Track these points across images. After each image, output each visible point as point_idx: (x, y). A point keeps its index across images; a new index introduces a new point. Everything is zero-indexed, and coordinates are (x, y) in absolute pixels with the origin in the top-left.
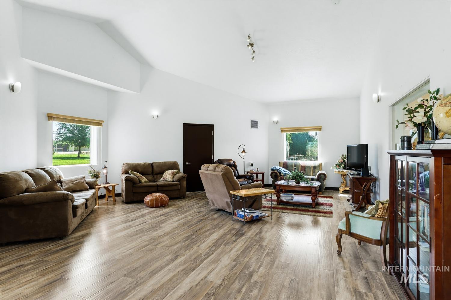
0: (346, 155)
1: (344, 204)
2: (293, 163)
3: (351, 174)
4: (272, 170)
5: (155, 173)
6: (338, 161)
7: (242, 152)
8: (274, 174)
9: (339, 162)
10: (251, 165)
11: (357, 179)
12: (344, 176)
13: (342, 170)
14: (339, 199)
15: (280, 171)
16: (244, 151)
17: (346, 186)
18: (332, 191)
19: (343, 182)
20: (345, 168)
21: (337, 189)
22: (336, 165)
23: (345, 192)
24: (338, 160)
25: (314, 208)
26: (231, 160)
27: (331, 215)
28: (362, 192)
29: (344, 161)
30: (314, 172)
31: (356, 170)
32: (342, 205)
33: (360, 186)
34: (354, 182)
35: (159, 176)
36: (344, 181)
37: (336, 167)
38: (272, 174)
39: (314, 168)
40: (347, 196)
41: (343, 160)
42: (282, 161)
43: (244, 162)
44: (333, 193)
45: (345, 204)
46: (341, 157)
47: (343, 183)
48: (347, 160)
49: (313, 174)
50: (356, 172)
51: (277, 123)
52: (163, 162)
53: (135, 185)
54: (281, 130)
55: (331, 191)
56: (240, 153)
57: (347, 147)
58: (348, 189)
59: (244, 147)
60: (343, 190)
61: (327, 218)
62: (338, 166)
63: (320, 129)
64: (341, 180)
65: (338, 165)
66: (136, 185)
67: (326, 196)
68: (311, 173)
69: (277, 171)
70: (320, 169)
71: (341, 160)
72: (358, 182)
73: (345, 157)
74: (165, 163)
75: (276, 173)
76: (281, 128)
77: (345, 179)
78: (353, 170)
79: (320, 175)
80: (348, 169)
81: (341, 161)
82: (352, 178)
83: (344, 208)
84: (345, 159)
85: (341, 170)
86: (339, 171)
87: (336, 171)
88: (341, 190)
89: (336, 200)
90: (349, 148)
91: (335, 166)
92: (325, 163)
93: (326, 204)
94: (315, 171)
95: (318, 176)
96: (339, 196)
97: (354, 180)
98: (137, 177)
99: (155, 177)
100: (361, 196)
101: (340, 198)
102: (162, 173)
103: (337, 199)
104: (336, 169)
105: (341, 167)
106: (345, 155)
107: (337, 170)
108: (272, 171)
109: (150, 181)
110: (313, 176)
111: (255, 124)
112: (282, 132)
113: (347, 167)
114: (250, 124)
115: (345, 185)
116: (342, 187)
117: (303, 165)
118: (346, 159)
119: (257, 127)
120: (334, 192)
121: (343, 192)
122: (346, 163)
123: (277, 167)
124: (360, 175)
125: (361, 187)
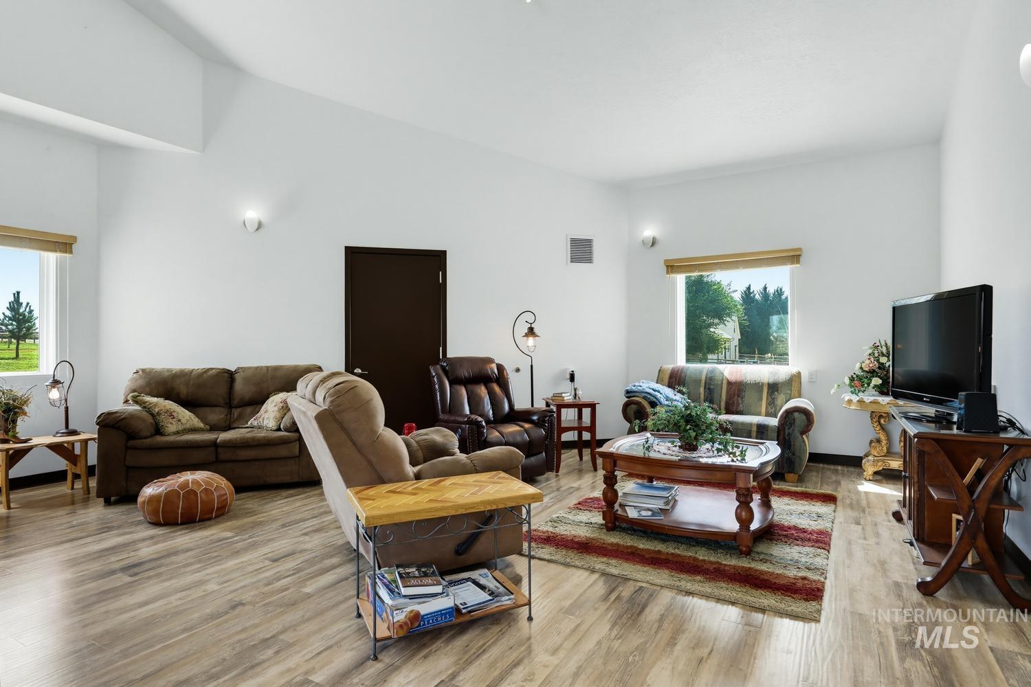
0: (890, 344)
1: (877, 535)
2: (701, 372)
3: (907, 418)
4: (629, 393)
5: (235, 402)
6: (858, 365)
7: (527, 335)
8: (634, 407)
9: (861, 368)
10: (568, 377)
11: (939, 441)
12: (880, 418)
13: (872, 399)
14: (861, 507)
15: (655, 397)
16: (531, 332)
17: (889, 453)
18: (836, 471)
19: (879, 441)
20: (882, 391)
21: (854, 463)
22: (852, 379)
23: (886, 476)
24: (860, 360)
25: (748, 553)
26: (490, 361)
27: (812, 606)
28: (966, 502)
29: (882, 367)
30: (772, 402)
31: (933, 402)
32: (872, 541)
33: (956, 474)
34: (921, 454)
35: (249, 410)
36: (883, 437)
37: (851, 386)
38: (626, 406)
39: (774, 388)
40: (893, 493)
41: (878, 361)
42: (669, 367)
43: (532, 366)
44: (840, 477)
45: (885, 533)
46: (870, 351)
47: (877, 444)
48: (891, 363)
49: (767, 408)
50: (931, 411)
51: (653, 244)
52: (267, 367)
53: (131, 443)
54: (667, 266)
55: (832, 467)
56: (521, 341)
57: (894, 308)
58: (896, 464)
59: (530, 318)
60: (876, 470)
61: (792, 622)
62: (858, 382)
63: (794, 257)
64: (870, 431)
65: (860, 378)
66: (138, 443)
67: (810, 490)
68: (761, 406)
69: (645, 398)
70: (795, 392)
71: (868, 362)
72: (942, 458)
73: (885, 352)
74: (276, 368)
75: (638, 403)
76: (666, 261)
77: (883, 428)
78: (919, 399)
79: (789, 413)
80: (897, 396)
81: (869, 364)
82: (915, 436)
83: (879, 561)
84: (883, 360)
85: (870, 396)
86: (861, 402)
87: (850, 401)
88: (869, 468)
89: (850, 512)
90: (899, 314)
91: (847, 381)
92: (811, 374)
93: (804, 531)
94: (774, 399)
95: (781, 416)
96: (858, 492)
97: (926, 449)
98: (152, 415)
99: (236, 412)
100: (955, 516)
101: (864, 503)
102: (258, 401)
103: (851, 506)
104: (852, 393)
105: (869, 385)
106: (883, 343)
107: (855, 398)
108: (627, 397)
109: (213, 428)
110: (767, 415)
111: (581, 251)
112: (668, 273)
113: (893, 387)
114: (564, 251)
115: (885, 449)
116: (871, 458)
117: (733, 378)
118: (888, 357)
119: (589, 260)
120: (843, 474)
121: (876, 473)
122: (888, 371)
123: (648, 385)
124: (950, 424)
125: (959, 479)
